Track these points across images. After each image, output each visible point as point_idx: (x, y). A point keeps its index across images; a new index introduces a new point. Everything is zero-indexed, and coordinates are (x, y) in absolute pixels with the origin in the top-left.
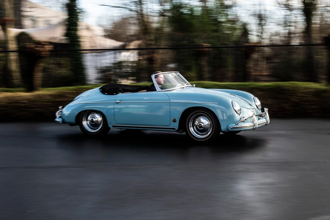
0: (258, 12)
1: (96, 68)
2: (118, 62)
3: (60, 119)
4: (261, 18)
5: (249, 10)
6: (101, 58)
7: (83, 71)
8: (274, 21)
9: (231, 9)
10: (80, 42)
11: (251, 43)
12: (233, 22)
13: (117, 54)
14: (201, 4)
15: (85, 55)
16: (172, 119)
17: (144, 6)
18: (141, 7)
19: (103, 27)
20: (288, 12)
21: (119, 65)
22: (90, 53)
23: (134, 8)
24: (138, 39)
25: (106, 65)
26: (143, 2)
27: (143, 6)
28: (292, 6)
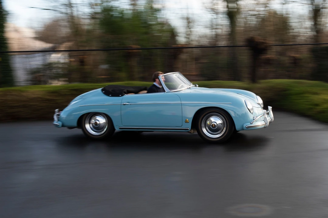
0: (185, 15)
1: (25, 69)
2: (48, 63)
3: (59, 122)
4: (189, 21)
5: (177, 14)
6: (30, 60)
7: (12, 73)
8: (201, 24)
9: (159, 12)
10: (7, 44)
11: (178, 45)
12: (162, 24)
13: (46, 56)
14: (132, 8)
15: (13, 56)
16: (184, 120)
17: (75, 9)
18: (72, 10)
19: (34, 29)
20: (215, 16)
21: (49, 66)
22: (19, 54)
23: (64, 10)
24: (69, 41)
25: (35, 67)
26: (73, 5)
27: (73, 9)
28: (217, 10)
